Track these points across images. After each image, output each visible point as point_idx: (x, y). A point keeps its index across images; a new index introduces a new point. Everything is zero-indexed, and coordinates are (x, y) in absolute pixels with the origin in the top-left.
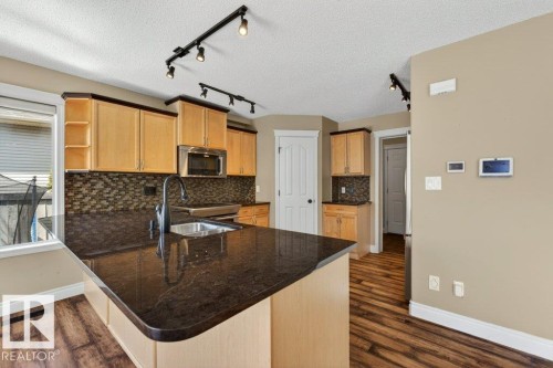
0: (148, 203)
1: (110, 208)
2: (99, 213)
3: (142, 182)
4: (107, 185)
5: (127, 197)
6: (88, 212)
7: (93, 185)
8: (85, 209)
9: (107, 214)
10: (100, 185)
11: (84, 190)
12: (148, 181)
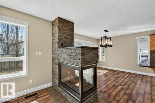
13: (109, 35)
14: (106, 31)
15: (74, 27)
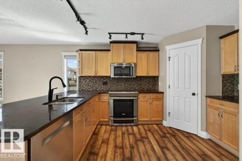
0: (104, 88)
1: (91, 89)
2: (87, 91)
3: (102, 80)
4: (90, 81)
5: (96, 86)
6: (85, 90)
7: (86, 81)
8: (84, 89)
9: (90, 91)
10: (88, 81)
11: (84, 83)
12: (104, 79)
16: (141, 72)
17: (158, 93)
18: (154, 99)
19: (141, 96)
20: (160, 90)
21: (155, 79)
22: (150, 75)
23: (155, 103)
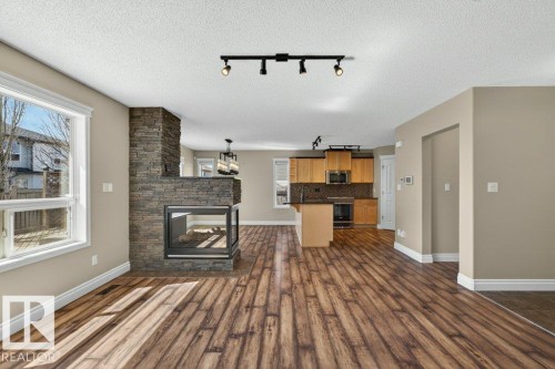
0: (316, 195)
3: (314, 187)
5: (308, 192)
12: (317, 186)
13: (234, 147)
14: (229, 141)
15: (182, 130)
16: (356, 178)
17: (372, 198)
18: (368, 204)
19: (357, 202)
20: (375, 196)
21: (369, 186)
22: (365, 181)
23: (370, 208)
